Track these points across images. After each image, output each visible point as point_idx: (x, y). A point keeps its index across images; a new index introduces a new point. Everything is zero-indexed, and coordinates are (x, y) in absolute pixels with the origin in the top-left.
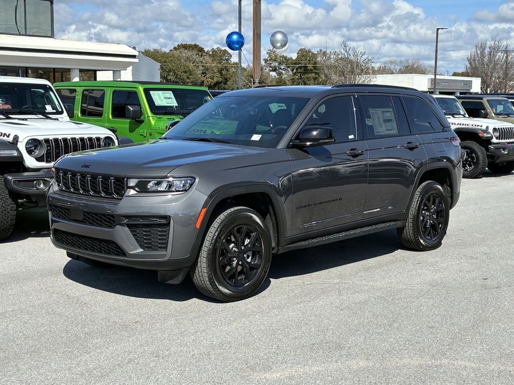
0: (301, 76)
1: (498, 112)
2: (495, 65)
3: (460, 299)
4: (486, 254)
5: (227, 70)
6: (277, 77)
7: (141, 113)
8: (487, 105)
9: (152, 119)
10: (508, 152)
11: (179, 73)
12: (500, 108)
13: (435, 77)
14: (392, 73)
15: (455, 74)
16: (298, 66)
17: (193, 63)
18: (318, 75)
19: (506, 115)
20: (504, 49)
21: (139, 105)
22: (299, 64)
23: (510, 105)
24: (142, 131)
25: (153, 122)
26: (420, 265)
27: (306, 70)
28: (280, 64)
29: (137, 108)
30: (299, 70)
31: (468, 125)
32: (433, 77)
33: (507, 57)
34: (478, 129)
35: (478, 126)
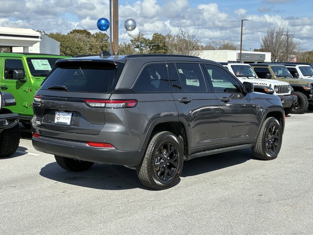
0: (155, 51)
1: (279, 74)
2: (281, 44)
3: (240, 212)
4: (263, 175)
5: (106, 47)
6: (140, 52)
7: (24, 75)
8: (271, 70)
9: (32, 80)
10: (285, 102)
11: (73, 49)
12: (280, 72)
13: (241, 52)
14: (214, 49)
15: (255, 50)
16: (153, 44)
17: (83, 42)
18: (166, 50)
19: (283, 76)
20: (286, 34)
21: (23, 70)
22: (154, 43)
23: (286, 70)
24: (25, 88)
25: (32, 82)
26: (216, 184)
27: (158, 47)
28: (141, 43)
29: (21, 72)
30: (154, 48)
31: (257, 84)
32: (239, 52)
33: (288, 39)
34: (264, 86)
35: (264, 84)
